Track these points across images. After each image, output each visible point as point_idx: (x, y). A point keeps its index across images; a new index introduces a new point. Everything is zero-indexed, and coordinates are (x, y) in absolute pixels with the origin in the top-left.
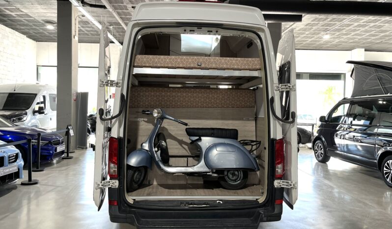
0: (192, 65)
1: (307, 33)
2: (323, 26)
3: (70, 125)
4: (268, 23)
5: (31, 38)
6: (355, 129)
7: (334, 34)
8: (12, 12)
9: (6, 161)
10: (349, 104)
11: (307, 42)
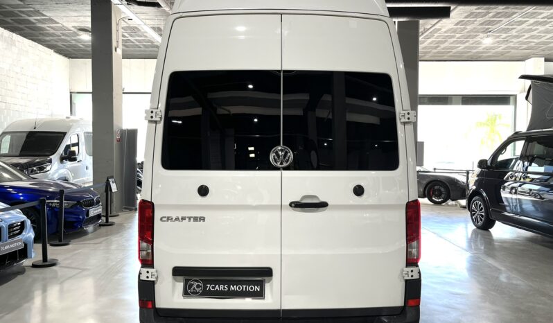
1: (458, 35)
2: (482, 24)
3: (112, 177)
4: (399, 22)
5: (60, 54)
6: (533, 179)
7: (498, 37)
8: (30, 16)
9: (5, 234)
10: (523, 142)
11: (458, 49)
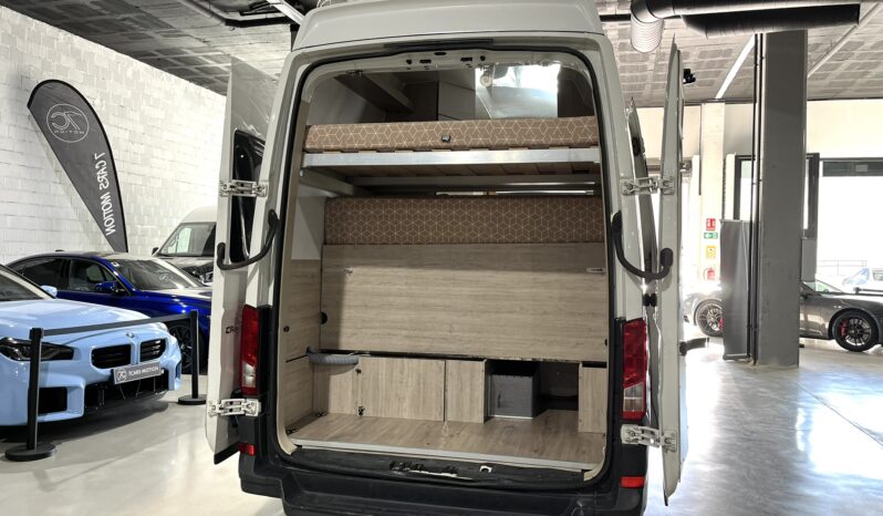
0: (430, 142)
4: (768, 34)
8: (219, 62)
9: (136, 354)
